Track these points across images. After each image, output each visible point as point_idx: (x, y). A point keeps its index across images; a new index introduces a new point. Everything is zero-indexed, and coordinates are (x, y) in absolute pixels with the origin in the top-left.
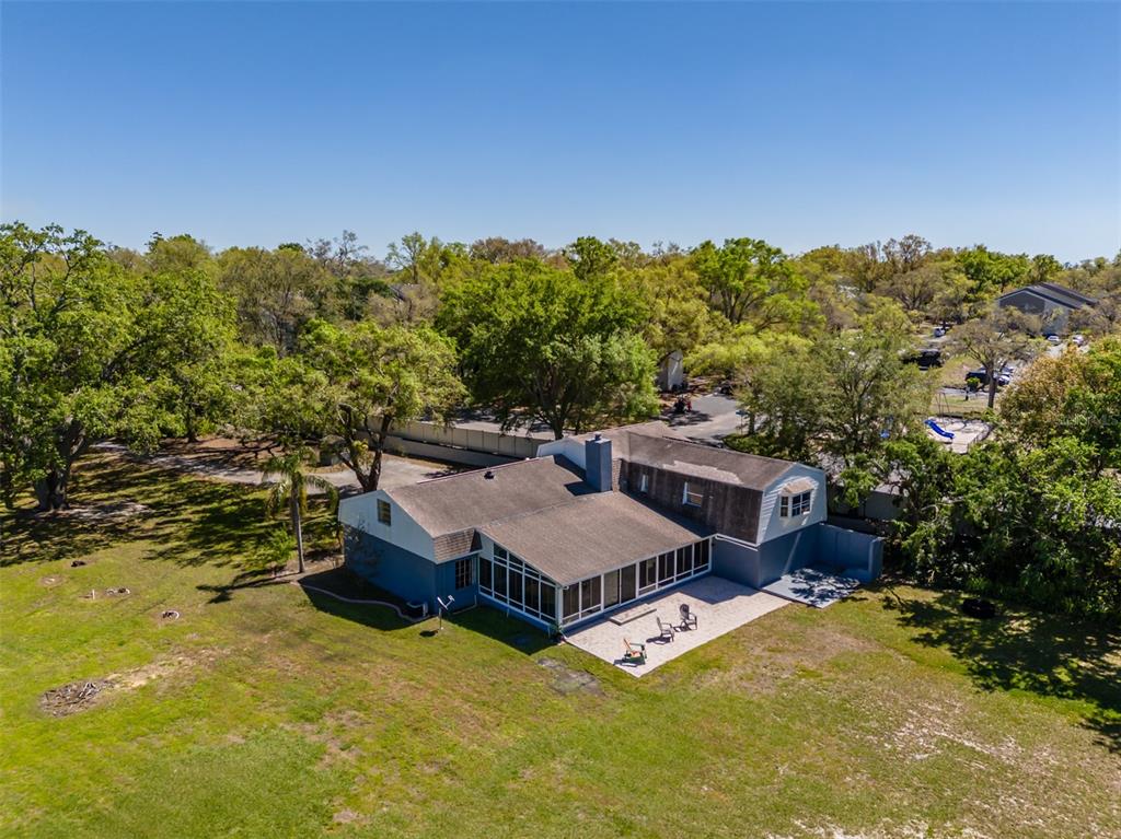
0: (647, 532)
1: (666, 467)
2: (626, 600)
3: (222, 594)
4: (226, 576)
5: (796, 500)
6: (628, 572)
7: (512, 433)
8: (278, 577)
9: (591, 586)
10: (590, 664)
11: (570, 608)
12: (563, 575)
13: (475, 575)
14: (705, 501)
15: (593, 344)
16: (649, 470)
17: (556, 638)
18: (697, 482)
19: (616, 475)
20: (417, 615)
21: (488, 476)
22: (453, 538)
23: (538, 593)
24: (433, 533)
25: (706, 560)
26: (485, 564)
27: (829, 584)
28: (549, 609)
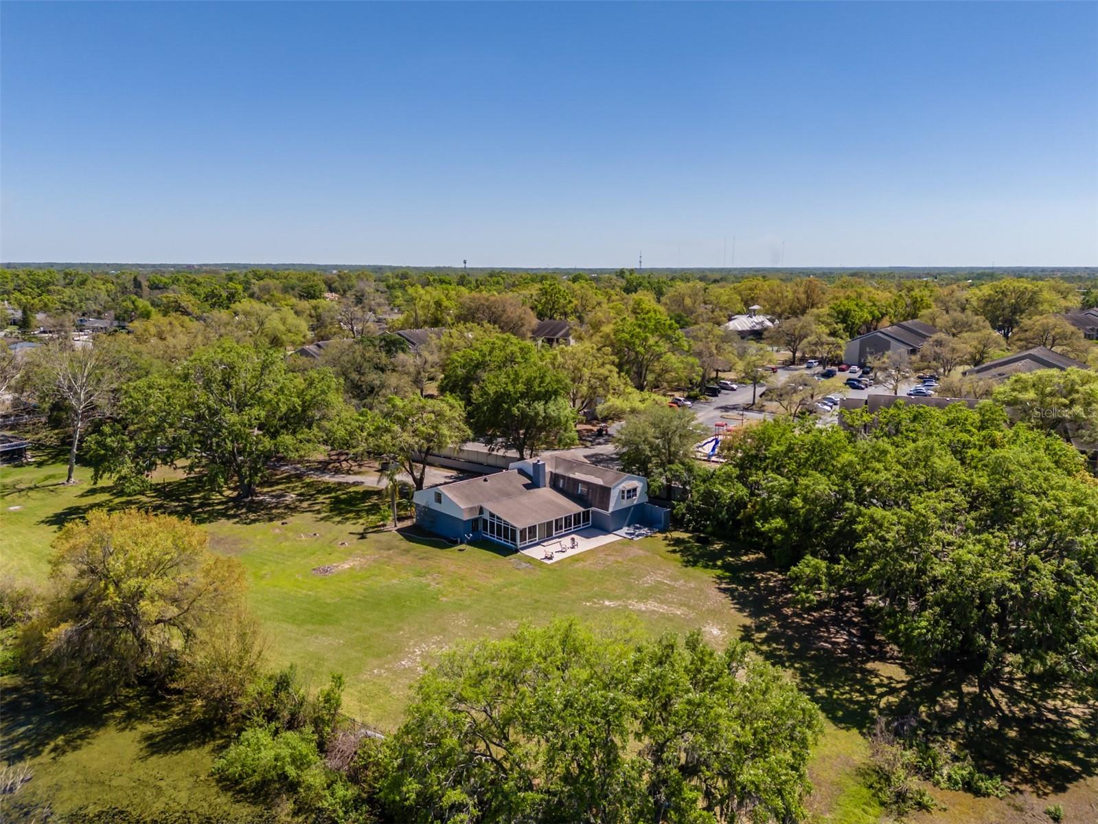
0: (559, 506)
1: (571, 476)
2: (549, 536)
3: (362, 536)
4: (360, 529)
5: (629, 491)
6: (550, 524)
7: (495, 453)
8: (385, 529)
9: (532, 529)
10: (531, 560)
11: (523, 539)
12: (520, 524)
13: (481, 526)
14: (588, 492)
15: (539, 406)
16: (564, 477)
17: (517, 551)
18: (584, 483)
19: (548, 479)
20: (455, 543)
21: (485, 480)
22: (471, 509)
23: (508, 531)
24: (463, 507)
25: (588, 520)
26: (485, 521)
27: (644, 531)
28: (514, 539)
